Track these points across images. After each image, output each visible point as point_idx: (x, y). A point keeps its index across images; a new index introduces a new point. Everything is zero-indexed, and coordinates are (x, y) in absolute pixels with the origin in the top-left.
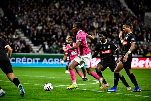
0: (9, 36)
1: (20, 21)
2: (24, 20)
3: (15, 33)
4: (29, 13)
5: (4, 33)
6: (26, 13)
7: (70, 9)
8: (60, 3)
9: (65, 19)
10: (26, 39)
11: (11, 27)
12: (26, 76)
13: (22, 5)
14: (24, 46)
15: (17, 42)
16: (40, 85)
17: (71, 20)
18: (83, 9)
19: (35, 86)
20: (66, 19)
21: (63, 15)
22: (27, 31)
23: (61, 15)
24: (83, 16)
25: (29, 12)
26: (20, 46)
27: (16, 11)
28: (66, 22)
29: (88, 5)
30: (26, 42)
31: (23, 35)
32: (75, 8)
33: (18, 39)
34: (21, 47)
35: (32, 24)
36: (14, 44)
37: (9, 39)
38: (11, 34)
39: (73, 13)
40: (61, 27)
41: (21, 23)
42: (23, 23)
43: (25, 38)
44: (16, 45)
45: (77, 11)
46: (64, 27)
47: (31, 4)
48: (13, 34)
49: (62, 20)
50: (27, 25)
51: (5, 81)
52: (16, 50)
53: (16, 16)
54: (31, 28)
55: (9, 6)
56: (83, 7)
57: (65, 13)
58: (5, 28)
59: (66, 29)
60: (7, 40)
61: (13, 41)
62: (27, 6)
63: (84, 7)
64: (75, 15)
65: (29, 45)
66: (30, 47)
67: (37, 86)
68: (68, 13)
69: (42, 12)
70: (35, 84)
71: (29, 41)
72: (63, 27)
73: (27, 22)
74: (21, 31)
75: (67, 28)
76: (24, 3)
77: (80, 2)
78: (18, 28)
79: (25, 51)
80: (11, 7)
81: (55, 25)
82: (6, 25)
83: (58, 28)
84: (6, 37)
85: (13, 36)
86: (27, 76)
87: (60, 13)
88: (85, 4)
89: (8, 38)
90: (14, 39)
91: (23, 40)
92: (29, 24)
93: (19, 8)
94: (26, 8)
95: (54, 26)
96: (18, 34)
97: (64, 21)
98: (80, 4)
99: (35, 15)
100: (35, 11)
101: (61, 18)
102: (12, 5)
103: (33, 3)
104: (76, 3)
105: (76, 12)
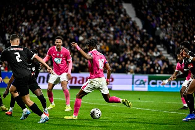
0: (149, 54)
1: (162, 35)
2: (167, 33)
3: (156, 50)
4: (173, 25)
5: (143, 49)
6: (169, 25)
10: (170, 57)
11: (151, 42)
12: (168, 102)
13: (165, 14)
14: (167, 66)
15: (159, 61)
16: (185, 115)
19: (179, 115)
22: (171, 48)
25: (174, 23)
26: (161, 66)
27: (157, 22)
30: (170, 61)
31: (166, 52)
33: (159, 57)
34: (163, 68)
35: (176, 39)
36: (154, 63)
37: (149, 57)
38: (150, 51)
41: (164, 37)
42: (166, 38)
43: (168, 55)
44: (157, 65)
47: (176, 14)
48: (153, 51)
50: (170, 39)
51: (143, 109)
52: (157, 71)
53: (158, 29)
54: (176, 43)
55: (148, 17)
58: (143, 43)
60: (146, 58)
61: (153, 59)
62: (171, 17)
65: (172, 65)
66: (174, 67)
67: (182, 115)
69: (189, 24)
70: (179, 113)
71: (173, 60)
73: (171, 36)
74: (163, 47)
76: (167, 13)
78: (159, 44)
79: (168, 72)
80: (151, 17)
82: (145, 40)
84: (145, 54)
85: (153, 54)
86: (170, 103)
89: (147, 56)
90: (154, 57)
91: (165, 58)
92: (173, 38)
93: (161, 19)
94: (170, 19)
96: (159, 51)
99: (180, 28)
100: (181, 23)
102: (152, 15)
103: (178, 12)
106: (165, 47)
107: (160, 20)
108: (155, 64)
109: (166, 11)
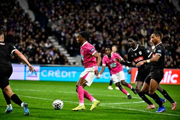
0: (41, 45)
1: (54, 27)
2: (58, 26)
3: (48, 41)
4: (65, 18)
5: (35, 41)
6: (61, 17)
7: (113, 13)
8: (101, 6)
9: (107, 25)
10: (61, 48)
11: (43, 34)
12: (60, 92)
13: (57, 7)
14: (58, 57)
15: (50, 51)
16: (76, 103)
17: (115, 26)
18: (129, 14)
19: (70, 104)
20: (109, 25)
21: (106, 20)
22: (62, 39)
23: (103, 20)
24: (129, 22)
25: (65, 16)
26: (53, 56)
27: (49, 14)
28: (109, 28)
29: (135, 9)
30: (61, 52)
31: (57, 43)
32: (120, 12)
33: (51, 48)
34: (54, 58)
35: (67, 30)
36: (46, 53)
37: (41, 48)
38: (42, 42)
39: (117, 18)
40: (102, 34)
41: (55, 29)
42: (57, 30)
43: (60, 46)
44: (49, 56)
45: (122, 16)
46: (106, 35)
47: (67, 7)
48: (45, 42)
49: (104, 27)
50: (61, 31)
51: (35, 98)
52: (49, 62)
53: (50, 20)
54: (67, 35)
55: (41, 9)
56: (128, 11)
57: (107, 18)
58: (35, 35)
59: (108, 37)
60: (38, 49)
61: (45, 50)
62: (62, 10)
63: (130, 11)
64: (119, 21)
65: (63, 56)
66: (65, 58)
67: (73, 104)
68: (111, 18)
69: (80, 16)
70: (70, 102)
71: (64, 51)
72: (104, 34)
73: (62, 27)
74: (55, 39)
75: (110, 36)
77: (126, 6)
78: (51, 35)
79: (59, 63)
80: (43, 9)
81: (95, 32)
82: (37, 31)
83: (99, 35)
84: (37, 45)
85: (45, 45)
86: (61, 92)
87: (101, 18)
88: (131, 7)
89: (39, 47)
90: (46, 48)
91: (57, 49)
92: (64, 30)
93: (53, 12)
94: (62, 12)
95: (95, 34)
96: (50, 42)
97: (107, 27)
98: (126, 8)
99: (71, 20)
100: (72, 15)
101: (103, 23)
102: (44, 7)
103: (69, 5)
104: (121, 6)
105: (120, 17)
106: (56, 39)
107: (51, 13)
108: (47, 55)
109: (58, 4)
